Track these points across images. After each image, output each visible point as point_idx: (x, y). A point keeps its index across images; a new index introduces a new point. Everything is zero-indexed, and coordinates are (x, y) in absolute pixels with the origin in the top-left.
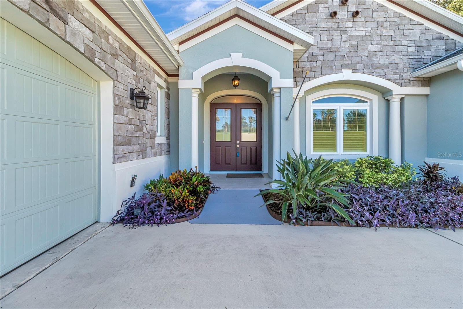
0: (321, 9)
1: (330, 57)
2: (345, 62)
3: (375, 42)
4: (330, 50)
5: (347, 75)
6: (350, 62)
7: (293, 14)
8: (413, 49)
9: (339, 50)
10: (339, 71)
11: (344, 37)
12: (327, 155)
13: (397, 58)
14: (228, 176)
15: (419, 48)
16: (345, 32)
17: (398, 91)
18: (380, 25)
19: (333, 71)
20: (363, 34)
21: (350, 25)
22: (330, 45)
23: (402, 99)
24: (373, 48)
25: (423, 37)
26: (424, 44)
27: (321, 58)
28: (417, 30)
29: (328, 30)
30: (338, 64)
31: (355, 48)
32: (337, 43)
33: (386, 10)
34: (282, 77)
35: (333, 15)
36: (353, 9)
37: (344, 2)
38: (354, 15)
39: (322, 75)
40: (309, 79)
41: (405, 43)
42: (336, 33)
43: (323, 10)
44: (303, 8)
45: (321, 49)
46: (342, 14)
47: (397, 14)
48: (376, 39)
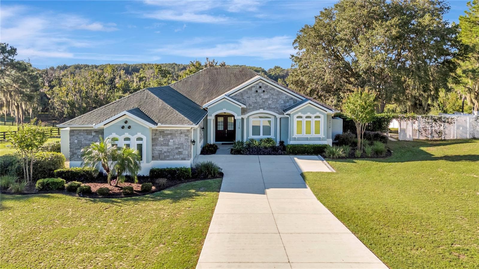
0: (253, 89)
1: (256, 105)
4: (256, 103)
5: (262, 111)
6: (262, 107)
7: (244, 91)
8: (282, 102)
9: (258, 103)
10: (259, 109)
11: (260, 99)
12: (256, 137)
13: (278, 106)
14: (223, 144)
15: (285, 102)
16: (261, 97)
17: (278, 116)
18: (272, 94)
19: (257, 109)
20: (267, 97)
21: (262, 94)
22: (256, 101)
23: (280, 119)
24: (270, 102)
25: (286, 99)
27: (253, 105)
28: (284, 97)
29: (255, 96)
30: (259, 107)
31: (264, 102)
32: (258, 100)
33: (274, 89)
34: (238, 116)
35: (257, 91)
36: (263, 89)
37: (260, 87)
38: (264, 91)
39: (253, 111)
40: (249, 112)
41: (280, 100)
42: (258, 97)
43: (254, 89)
44: (247, 89)
45: (253, 103)
46: (260, 91)
47: (278, 91)
48: (271, 99)
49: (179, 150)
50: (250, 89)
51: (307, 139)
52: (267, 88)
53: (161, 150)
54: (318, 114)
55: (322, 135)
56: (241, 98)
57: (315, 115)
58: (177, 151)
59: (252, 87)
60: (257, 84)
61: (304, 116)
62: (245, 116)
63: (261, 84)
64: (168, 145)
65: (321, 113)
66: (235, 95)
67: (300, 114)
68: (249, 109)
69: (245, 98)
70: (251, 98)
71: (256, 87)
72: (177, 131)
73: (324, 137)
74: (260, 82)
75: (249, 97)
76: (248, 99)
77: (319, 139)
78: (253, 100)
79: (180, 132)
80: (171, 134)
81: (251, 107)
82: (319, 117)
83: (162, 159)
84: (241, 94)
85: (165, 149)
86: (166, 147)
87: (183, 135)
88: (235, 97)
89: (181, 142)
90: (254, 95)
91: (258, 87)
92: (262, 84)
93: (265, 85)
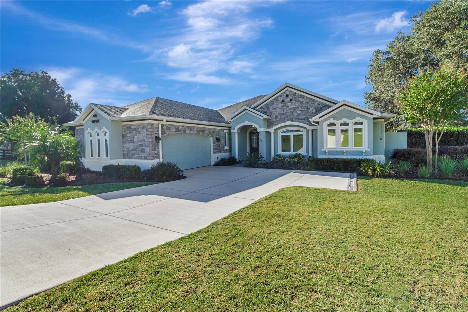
1: (283, 116)
2: (289, 118)
3: (300, 110)
4: (282, 114)
5: (289, 123)
6: (290, 118)
7: (269, 102)
9: (286, 114)
10: (286, 121)
11: (288, 109)
16: (288, 107)
17: (310, 128)
18: (302, 103)
19: (284, 122)
20: (295, 107)
21: (290, 104)
22: (282, 112)
23: (312, 131)
24: (298, 112)
25: (319, 106)
26: (319, 109)
27: (279, 117)
28: (316, 104)
29: (282, 106)
30: (286, 119)
31: (292, 112)
32: (285, 111)
33: (303, 97)
34: (260, 128)
35: (283, 101)
36: (291, 98)
37: (287, 96)
38: (291, 100)
39: (280, 123)
40: (275, 125)
41: (311, 109)
42: (285, 107)
43: (280, 99)
44: (273, 100)
45: (279, 114)
46: (287, 100)
47: (308, 98)
48: (300, 108)
49: (142, 148)
50: (276, 99)
51: (342, 153)
52: (295, 96)
53: (128, 147)
54: (358, 119)
55: (365, 147)
56: (267, 110)
57: (355, 120)
58: (140, 149)
59: (278, 97)
60: (283, 93)
61: (338, 123)
62: (272, 130)
63: (288, 93)
64: (134, 142)
65: (362, 117)
66: (261, 108)
67: (332, 121)
68: (276, 122)
69: (271, 109)
70: (278, 110)
71: (282, 96)
72: (139, 125)
73: (369, 150)
74: (287, 90)
75: (275, 109)
76: (274, 110)
77: (361, 153)
78: (279, 111)
79: (142, 127)
80: (135, 129)
81: (277, 119)
82: (361, 123)
83: (130, 158)
84: (267, 105)
85: (132, 146)
86: (133, 144)
87: (144, 130)
88: (261, 110)
89: (143, 138)
90: (280, 105)
91: (285, 96)
92: (290, 92)
93: (292, 93)
